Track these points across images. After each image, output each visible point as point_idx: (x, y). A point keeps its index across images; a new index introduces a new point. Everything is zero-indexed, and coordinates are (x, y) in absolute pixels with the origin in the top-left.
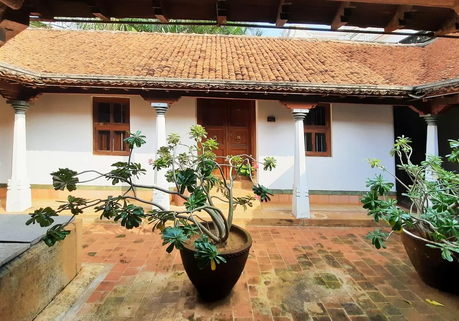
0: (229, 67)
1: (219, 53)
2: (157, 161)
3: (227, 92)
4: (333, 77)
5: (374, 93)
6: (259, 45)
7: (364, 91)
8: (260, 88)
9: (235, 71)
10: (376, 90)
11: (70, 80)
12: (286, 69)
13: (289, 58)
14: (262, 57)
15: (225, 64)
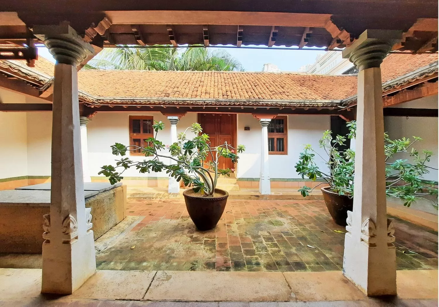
0: (219, 91)
1: (213, 82)
2: (171, 146)
3: (217, 107)
4: (288, 96)
5: (314, 106)
6: (241, 77)
7: (307, 104)
8: (238, 103)
9: (222, 94)
10: (316, 103)
11: (115, 100)
12: (257, 91)
13: (260, 85)
14: (242, 84)
15: (216, 89)
